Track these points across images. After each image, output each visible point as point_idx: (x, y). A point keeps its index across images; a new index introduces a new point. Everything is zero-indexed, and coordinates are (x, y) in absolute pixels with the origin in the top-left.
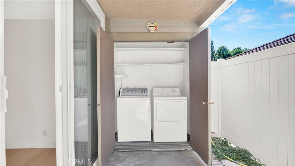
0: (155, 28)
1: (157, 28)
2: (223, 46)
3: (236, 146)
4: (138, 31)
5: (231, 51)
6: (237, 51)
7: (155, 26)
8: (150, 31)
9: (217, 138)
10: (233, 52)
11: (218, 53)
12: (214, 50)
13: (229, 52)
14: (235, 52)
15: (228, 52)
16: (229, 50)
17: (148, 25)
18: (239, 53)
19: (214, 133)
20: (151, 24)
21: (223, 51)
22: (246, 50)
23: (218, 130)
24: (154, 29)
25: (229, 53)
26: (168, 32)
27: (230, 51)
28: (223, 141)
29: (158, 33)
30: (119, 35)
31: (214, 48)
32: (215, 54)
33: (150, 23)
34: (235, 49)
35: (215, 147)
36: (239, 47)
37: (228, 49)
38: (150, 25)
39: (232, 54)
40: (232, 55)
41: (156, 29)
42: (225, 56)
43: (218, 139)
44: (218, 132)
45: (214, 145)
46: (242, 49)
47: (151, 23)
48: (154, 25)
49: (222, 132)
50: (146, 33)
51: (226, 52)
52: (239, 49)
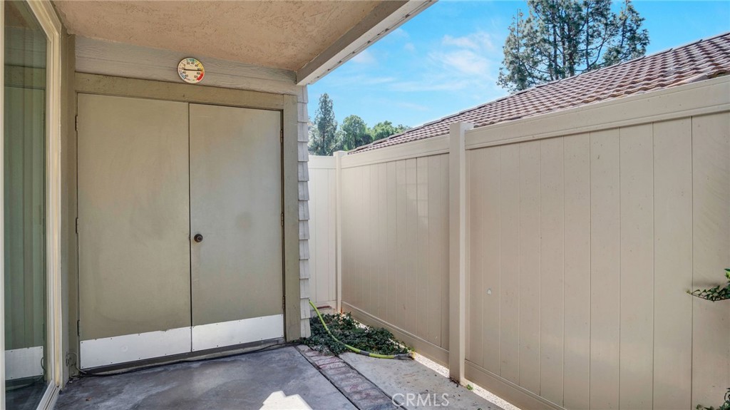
0: (199, 76)
1: (202, 75)
2: (354, 115)
3: (368, 326)
4: (154, 77)
5: (372, 129)
6: (383, 130)
7: (198, 70)
8: (185, 80)
9: (334, 316)
10: (376, 131)
11: (344, 130)
12: (334, 124)
13: (367, 130)
14: (379, 131)
15: (364, 130)
16: (367, 127)
17: (181, 66)
18: (388, 134)
19: (328, 307)
20: (188, 63)
21: (354, 126)
22: (402, 128)
23: (337, 300)
24: (195, 77)
25: (367, 132)
26: (228, 86)
27: (369, 129)
28: (344, 320)
29: (204, 86)
30: (100, 81)
31: (335, 119)
32: (336, 132)
33: (184, 61)
34: (379, 125)
35: (329, 332)
36: (389, 121)
37: (365, 122)
38: (185, 65)
39: (373, 135)
40: (374, 138)
41: (200, 78)
42: (359, 138)
43: (336, 318)
44: (337, 303)
45: (327, 329)
46: (395, 125)
47: (189, 61)
48: (196, 68)
49: (344, 302)
50: (176, 83)
51: (360, 129)
52: (388, 126)
